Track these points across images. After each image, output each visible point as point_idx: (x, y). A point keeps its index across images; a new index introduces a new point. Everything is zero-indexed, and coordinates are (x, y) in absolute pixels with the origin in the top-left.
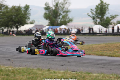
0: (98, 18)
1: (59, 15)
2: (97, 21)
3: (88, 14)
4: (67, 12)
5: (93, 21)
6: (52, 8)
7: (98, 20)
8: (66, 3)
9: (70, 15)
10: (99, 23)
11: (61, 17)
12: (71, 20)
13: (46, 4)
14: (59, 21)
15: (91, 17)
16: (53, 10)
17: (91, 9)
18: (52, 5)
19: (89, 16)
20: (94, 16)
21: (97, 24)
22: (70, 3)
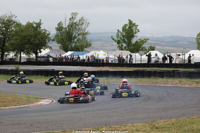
0: (124, 42)
1: (74, 38)
2: (122, 46)
3: (112, 37)
4: (84, 34)
5: (117, 45)
6: (66, 28)
7: (125, 45)
8: (83, 24)
9: (88, 37)
10: (125, 48)
11: (76, 40)
12: (88, 45)
13: (59, 24)
14: (74, 45)
15: (115, 41)
16: (66, 31)
18: (65, 25)
19: (113, 39)
20: (119, 39)
21: (122, 50)
22: (89, 23)
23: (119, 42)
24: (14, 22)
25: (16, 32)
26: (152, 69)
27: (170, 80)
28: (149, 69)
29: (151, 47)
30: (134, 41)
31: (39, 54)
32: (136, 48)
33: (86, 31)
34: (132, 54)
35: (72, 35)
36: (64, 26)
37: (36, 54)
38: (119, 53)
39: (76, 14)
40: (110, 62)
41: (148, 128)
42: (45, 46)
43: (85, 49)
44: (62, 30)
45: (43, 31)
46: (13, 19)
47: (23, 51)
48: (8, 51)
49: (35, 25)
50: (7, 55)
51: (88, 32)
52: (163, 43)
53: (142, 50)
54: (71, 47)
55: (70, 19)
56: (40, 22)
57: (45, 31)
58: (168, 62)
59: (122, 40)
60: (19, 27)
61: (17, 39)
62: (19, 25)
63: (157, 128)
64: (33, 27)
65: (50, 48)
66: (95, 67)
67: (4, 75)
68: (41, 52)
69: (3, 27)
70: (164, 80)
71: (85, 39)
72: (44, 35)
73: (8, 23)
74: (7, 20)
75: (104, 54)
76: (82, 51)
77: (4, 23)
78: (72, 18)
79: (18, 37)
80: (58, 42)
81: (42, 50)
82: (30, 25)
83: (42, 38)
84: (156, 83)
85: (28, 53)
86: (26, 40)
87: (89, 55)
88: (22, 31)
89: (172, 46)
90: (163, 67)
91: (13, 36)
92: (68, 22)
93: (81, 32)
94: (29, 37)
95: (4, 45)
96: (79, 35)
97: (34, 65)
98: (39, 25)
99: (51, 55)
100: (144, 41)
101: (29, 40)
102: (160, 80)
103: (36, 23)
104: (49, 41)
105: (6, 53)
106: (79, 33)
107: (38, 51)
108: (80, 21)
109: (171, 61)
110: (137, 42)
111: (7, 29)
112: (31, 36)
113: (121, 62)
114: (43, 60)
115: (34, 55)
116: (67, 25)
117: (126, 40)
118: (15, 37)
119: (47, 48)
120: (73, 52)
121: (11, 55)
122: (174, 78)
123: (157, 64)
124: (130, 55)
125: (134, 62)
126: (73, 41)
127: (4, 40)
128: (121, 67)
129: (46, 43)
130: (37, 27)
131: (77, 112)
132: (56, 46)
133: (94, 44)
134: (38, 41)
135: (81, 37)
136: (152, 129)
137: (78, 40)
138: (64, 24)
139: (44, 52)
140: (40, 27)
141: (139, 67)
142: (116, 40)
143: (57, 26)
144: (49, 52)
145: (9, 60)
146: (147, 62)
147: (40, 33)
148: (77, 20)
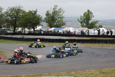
0: (85, 22)
1: (56, 20)
3: (78, 19)
4: (62, 18)
5: (81, 24)
6: (51, 14)
7: (85, 24)
8: (61, 12)
9: (64, 20)
11: (57, 21)
12: (64, 24)
13: (47, 12)
14: (55, 24)
16: (51, 16)
17: (81, 16)
20: (82, 21)
21: (84, 27)
23: (81, 23)
24: (22, 11)
25: (23, 16)
26: (100, 38)
27: (111, 45)
28: (99, 38)
29: (100, 26)
30: (90, 22)
31: (36, 29)
32: (91, 26)
33: (63, 16)
34: (89, 30)
35: (55, 18)
36: (50, 13)
37: (34, 29)
38: (81, 29)
39: (56, 6)
40: (76, 34)
41: (98, 73)
42: (39, 24)
43: (62, 26)
44: (49, 15)
45: (38, 16)
46: (21, 8)
47: (26, 27)
48: (18, 27)
49: (33, 12)
50: (17, 29)
51: (64, 17)
52: (107, 24)
53: (95, 27)
54: (54, 25)
55: (54, 9)
56: (36, 11)
57: (39, 15)
58: (110, 34)
59: (83, 21)
60: (24, 13)
61: (23, 20)
62: (24, 12)
63: (103, 73)
64: (32, 13)
65: (42, 25)
66: (68, 37)
67: (15, 41)
68: (36, 28)
69: (15, 13)
70: (108, 45)
71: (62, 21)
72: (39, 18)
73: (18, 11)
74: (17, 9)
75: (73, 30)
76: (60, 27)
77: (16, 11)
78: (55, 8)
79: (24, 19)
80: (47, 22)
81: (37, 27)
82: (30, 12)
83: (37, 20)
84: (103, 47)
85: (29, 28)
86: (28, 21)
87: (64, 30)
88: (26, 16)
89: (112, 25)
90: (107, 37)
91: (21, 18)
92: (52, 11)
93: (60, 16)
94: (30, 19)
95: (15, 24)
96: (58, 18)
97: (32, 35)
98: (36, 12)
99: (42, 30)
100: (96, 22)
101: (30, 21)
102: (105, 45)
103: (34, 11)
104: (41, 21)
105: (17, 28)
106: (58, 17)
107: (35, 27)
108: (59, 10)
109: (111, 34)
110: (92, 23)
111: (17, 14)
112: (31, 19)
113: (83, 34)
114: (37, 32)
115: (33, 30)
116: (52, 12)
117: (86, 21)
118: (22, 19)
119: (40, 25)
120: (55, 28)
121: (20, 29)
122: (113, 44)
123: (103, 36)
124: (88, 30)
125: (90, 34)
126: (55, 22)
127: (16, 21)
128: (83, 37)
129: (39, 22)
130: (34, 13)
131: (57, 63)
132: (45, 24)
133: (67, 24)
134: (35, 21)
135: (59, 19)
136: (100, 73)
137: (58, 21)
138: (50, 12)
139: (38, 28)
140: (36, 14)
141: (93, 37)
142: (80, 21)
143: (46, 13)
144: (41, 28)
145: (18, 32)
146: (97, 34)
147: (36, 17)
148: (57, 9)
